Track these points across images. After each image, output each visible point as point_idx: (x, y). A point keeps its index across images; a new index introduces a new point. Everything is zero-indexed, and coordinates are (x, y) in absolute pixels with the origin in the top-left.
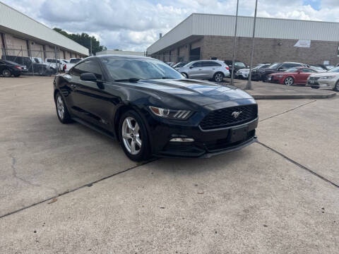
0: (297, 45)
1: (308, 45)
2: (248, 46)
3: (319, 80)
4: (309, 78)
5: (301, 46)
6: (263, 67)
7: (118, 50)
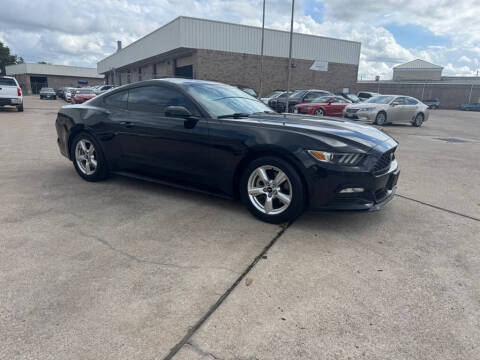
0: (313, 68)
1: (325, 68)
2: (255, 67)
3: (358, 112)
4: (345, 111)
5: (317, 69)
6: (282, 96)
7: (44, 63)
